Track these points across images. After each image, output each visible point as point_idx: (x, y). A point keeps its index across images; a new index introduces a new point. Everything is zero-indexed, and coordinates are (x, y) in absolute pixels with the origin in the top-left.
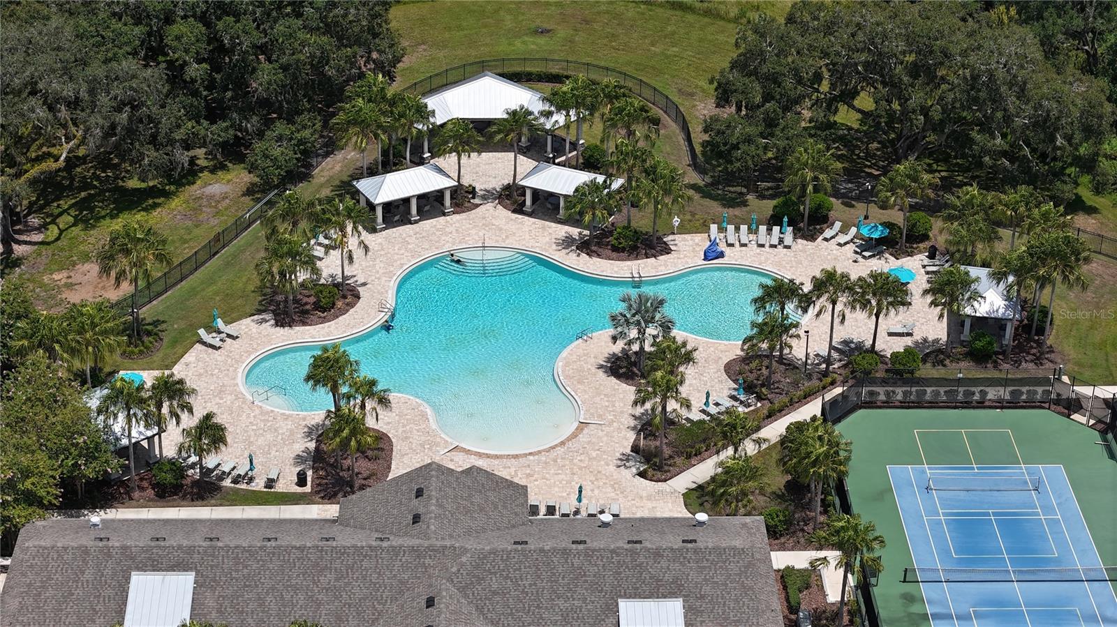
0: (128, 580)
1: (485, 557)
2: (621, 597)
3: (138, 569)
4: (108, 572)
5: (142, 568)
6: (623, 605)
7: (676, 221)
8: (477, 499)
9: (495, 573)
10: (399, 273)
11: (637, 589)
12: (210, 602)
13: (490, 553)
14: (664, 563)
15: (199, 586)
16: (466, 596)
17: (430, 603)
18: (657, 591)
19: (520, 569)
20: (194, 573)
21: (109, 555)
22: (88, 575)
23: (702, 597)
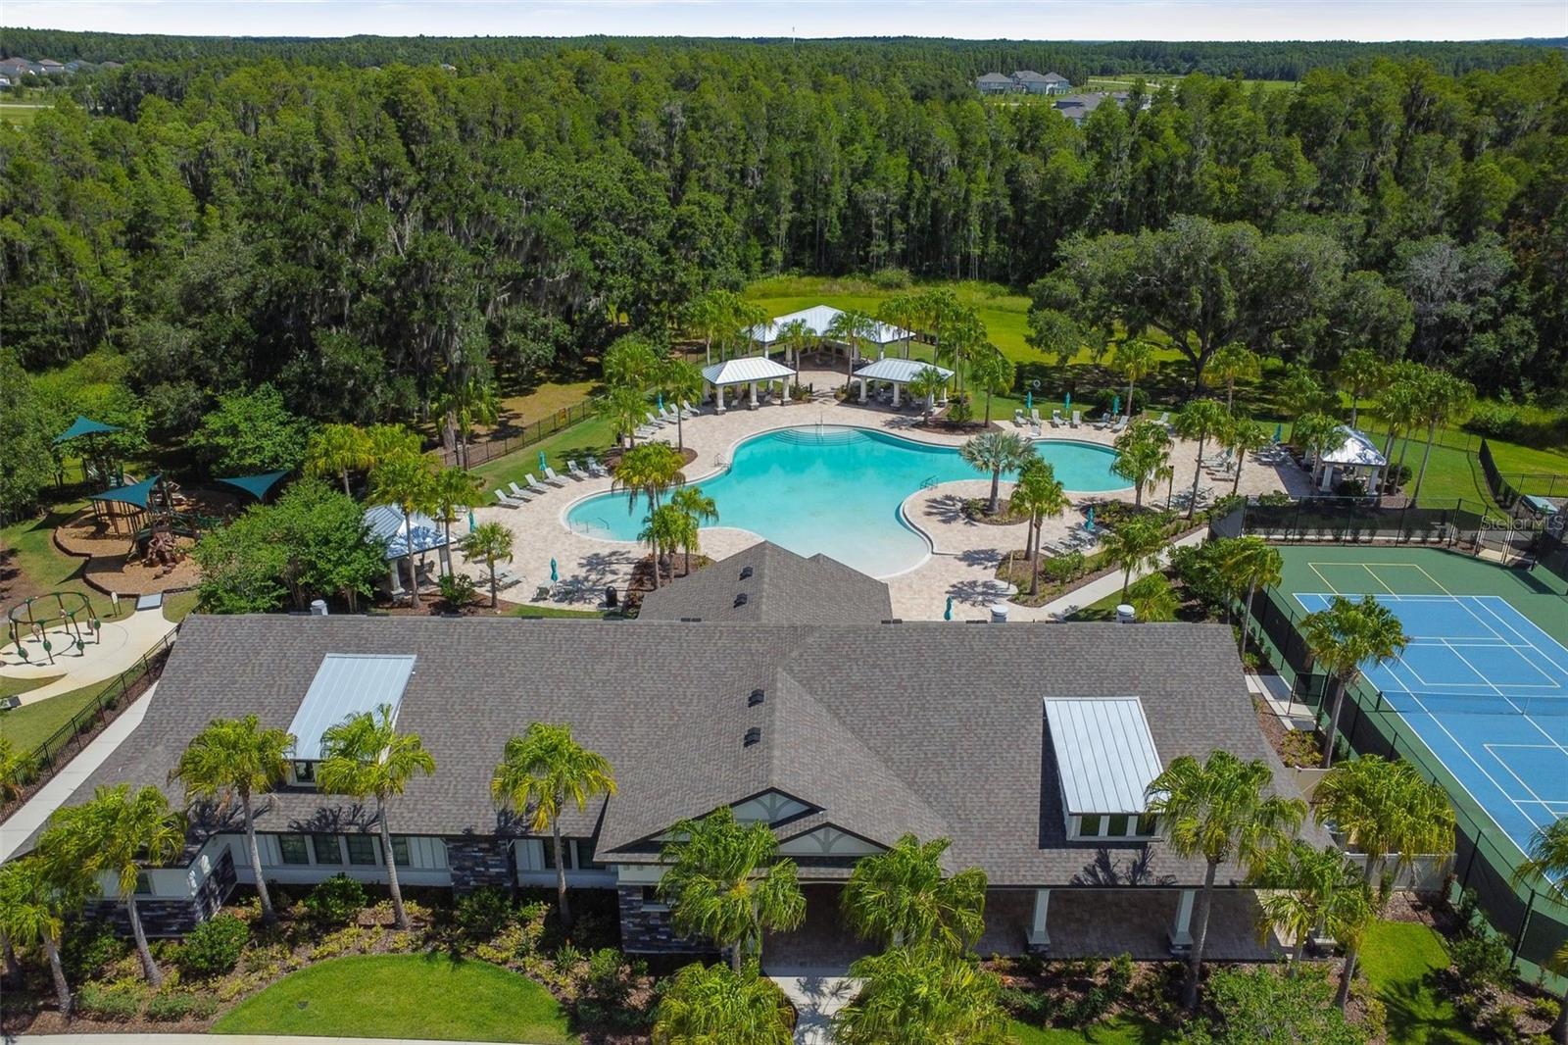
0: (318, 663)
1: (841, 637)
2: (1048, 695)
3: (337, 650)
4: (293, 652)
5: (342, 649)
6: (1053, 703)
8: (825, 586)
9: (856, 660)
10: (739, 441)
11: (1070, 682)
12: (432, 697)
13: (849, 632)
15: (419, 672)
16: (812, 692)
17: (756, 699)
18: (1100, 685)
19: (893, 654)
20: (414, 657)
21: (300, 631)
22: (264, 657)
23: (1169, 695)
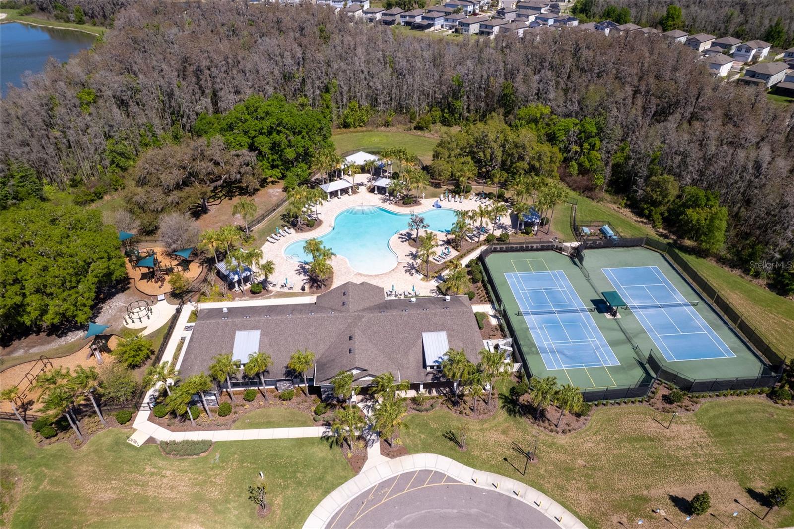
0: (234, 334)
2: (423, 332)
3: (239, 330)
4: (227, 331)
5: (240, 329)
6: (424, 334)
7: (424, 195)
8: (366, 294)
9: (375, 325)
10: (336, 215)
11: (429, 328)
12: (267, 342)
13: (373, 317)
14: (438, 318)
15: (262, 335)
16: (364, 335)
17: (350, 338)
18: (436, 328)
19: (384, 323)
20: (260, 331)
21: (227, 325)
22: (219, 333)
23: (453, 330)
